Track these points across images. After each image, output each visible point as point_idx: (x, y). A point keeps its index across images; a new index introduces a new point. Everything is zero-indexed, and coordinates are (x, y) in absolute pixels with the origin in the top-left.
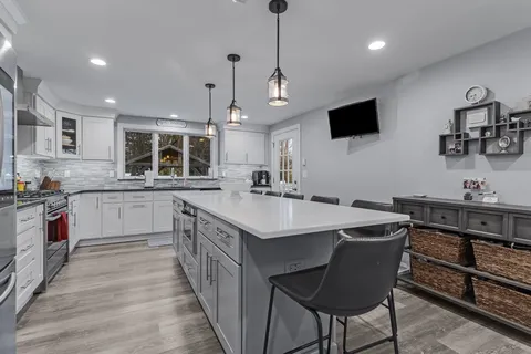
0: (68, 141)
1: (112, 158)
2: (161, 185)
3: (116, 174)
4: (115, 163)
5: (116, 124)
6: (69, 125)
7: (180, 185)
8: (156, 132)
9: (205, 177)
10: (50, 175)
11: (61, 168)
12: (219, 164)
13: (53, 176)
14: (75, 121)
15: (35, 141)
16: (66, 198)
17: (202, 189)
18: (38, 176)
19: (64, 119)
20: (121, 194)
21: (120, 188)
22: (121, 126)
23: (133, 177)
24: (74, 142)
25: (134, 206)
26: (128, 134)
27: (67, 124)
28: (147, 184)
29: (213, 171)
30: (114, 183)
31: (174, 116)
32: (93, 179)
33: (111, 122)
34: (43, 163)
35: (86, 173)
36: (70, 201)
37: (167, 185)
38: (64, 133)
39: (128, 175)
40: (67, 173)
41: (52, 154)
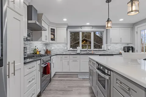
0: (52, 36)
1: (66, 42)
2: (83, 53)
3: (67, 48)
4: (67, 44)
5: (67, 30)
6: (53, 31)
7: (90, 53)
8: (81, 31)
9: (100, 49)
10: (48, 49)
11: (51, 46)
12: (107, 43)
13: (49, 49)
14: (54, 29)
15: (42, 36)
16: (50, 57)
17: (100, 55)
18: (45, 49)
19: (51, 29)
20: (69, 56)
21: (69, 53)
22: (69, 30)
23: (73, 49)
24: (54, 37)
25: (73, 61)
26: (71, 33)
27: (52, 30)
28: (78, 52)
29: (104, 46)
30: (66, 51)
31: (88, 24)
32: (60, 50)
33: (66, 29)
34: (46, 44)
35: (58, 48)
36: (52, 58)
37: (85, 52)
38: (51, 34)
39: (71, 49)
40: (53, 48)
41: (48, 41)
